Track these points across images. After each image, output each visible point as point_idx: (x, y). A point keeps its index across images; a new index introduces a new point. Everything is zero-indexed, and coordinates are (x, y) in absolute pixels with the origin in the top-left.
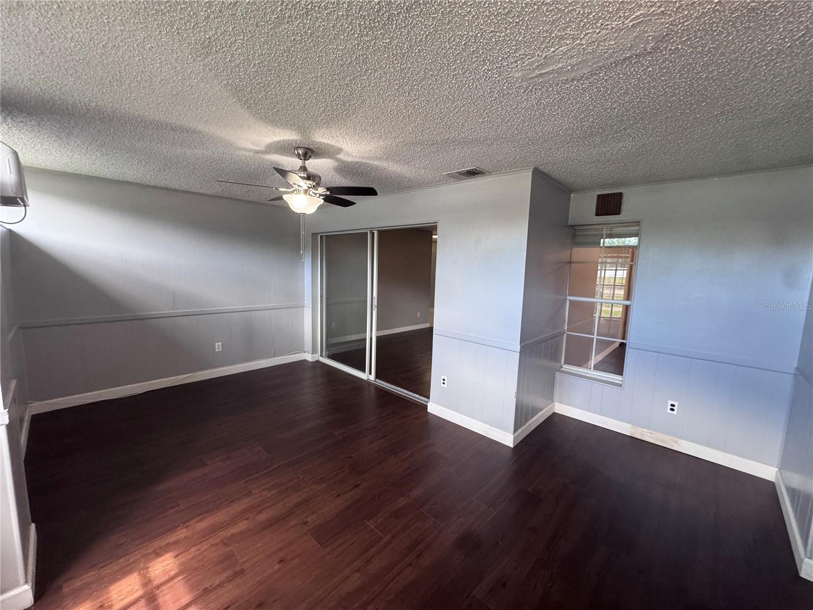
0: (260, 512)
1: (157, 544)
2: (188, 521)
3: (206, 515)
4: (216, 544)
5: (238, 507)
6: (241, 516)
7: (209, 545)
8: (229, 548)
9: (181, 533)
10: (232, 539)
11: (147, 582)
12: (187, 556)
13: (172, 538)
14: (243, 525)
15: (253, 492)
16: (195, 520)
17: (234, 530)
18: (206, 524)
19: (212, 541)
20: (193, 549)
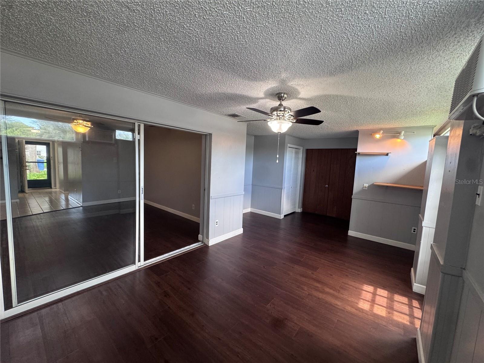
0: (317, 287)
1: (360, 314)
2: (341, 310)
3: (333, 305)
4: (342, 294)
5: (321, 296)
6: (323, 292)
7: (344, 296)
8: (339, 289)
9: (349, 308)
10: (335, 290)
11: (372, 306)
12: (353, 299)
13: (353, 310)
14: (327, 290)
15: (308, 294)
16: (339, 307)
17: (331, 291)
18: (336, 302)
19: (342, 296)
20: (349, 299)
